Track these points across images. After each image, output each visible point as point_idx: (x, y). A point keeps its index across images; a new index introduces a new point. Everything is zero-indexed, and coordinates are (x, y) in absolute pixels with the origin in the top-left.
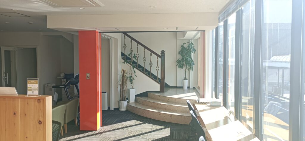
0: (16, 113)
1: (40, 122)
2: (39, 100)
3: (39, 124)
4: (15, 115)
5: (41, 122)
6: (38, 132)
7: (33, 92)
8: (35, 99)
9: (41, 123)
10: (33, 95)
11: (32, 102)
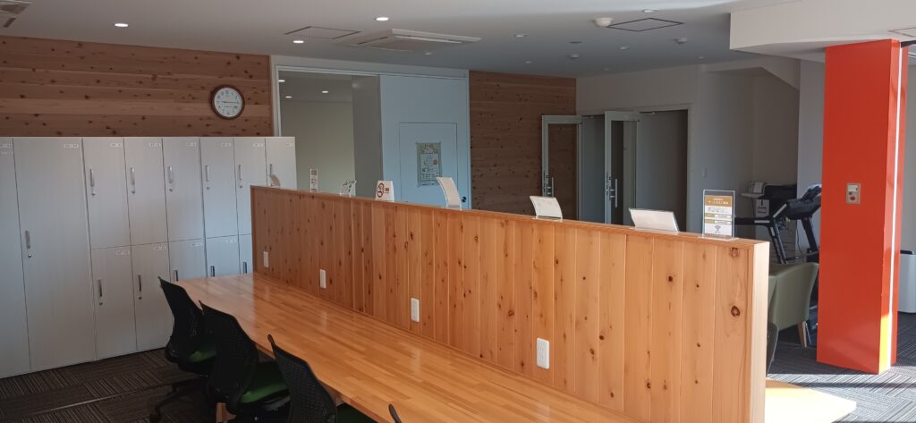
0: (674, 279)
1: (735, 311)
2: (734, 251)
3: (733, 314)
4: (670, 283)
5: (738, 310)
6: (728, 336)
7: (718, 228)
8: (725, 247)
9: (738, 314)
10: (718, 236)
11: (714, 255)
